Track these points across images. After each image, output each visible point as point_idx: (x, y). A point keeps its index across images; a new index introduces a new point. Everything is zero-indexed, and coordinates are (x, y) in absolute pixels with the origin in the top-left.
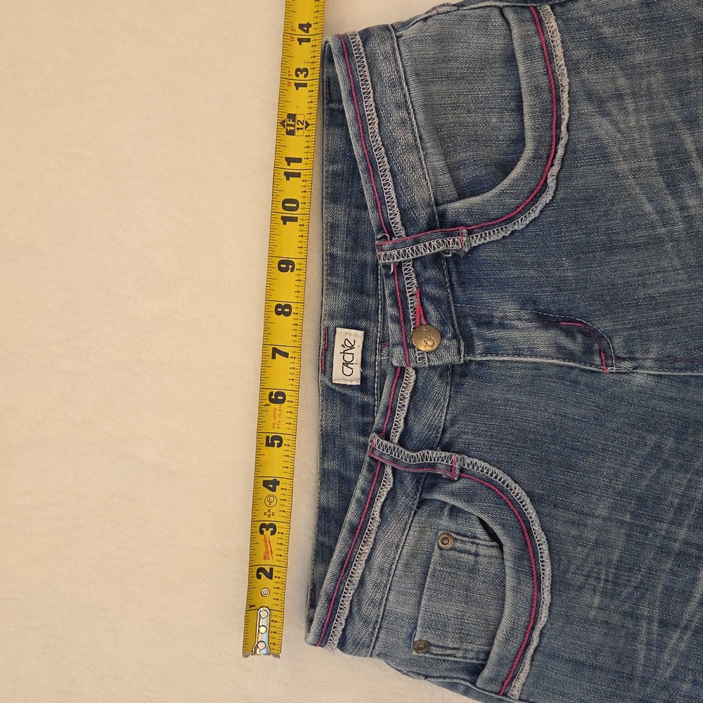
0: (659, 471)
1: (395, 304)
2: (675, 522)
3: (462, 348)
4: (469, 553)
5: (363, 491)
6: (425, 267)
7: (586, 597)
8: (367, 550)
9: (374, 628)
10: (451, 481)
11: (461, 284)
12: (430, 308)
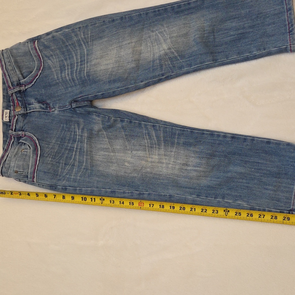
0: (64, 132)
1: (12, 102)
2: (69, 143)
3: (25, 110)
4: (26, 152)
5: (8, 142)
6: (17, 94)
7: (48, 159)
8: (7, 154)
9: (7, 169)
10: (23, 137)
11: (25, 97)
12: (19, 103)
